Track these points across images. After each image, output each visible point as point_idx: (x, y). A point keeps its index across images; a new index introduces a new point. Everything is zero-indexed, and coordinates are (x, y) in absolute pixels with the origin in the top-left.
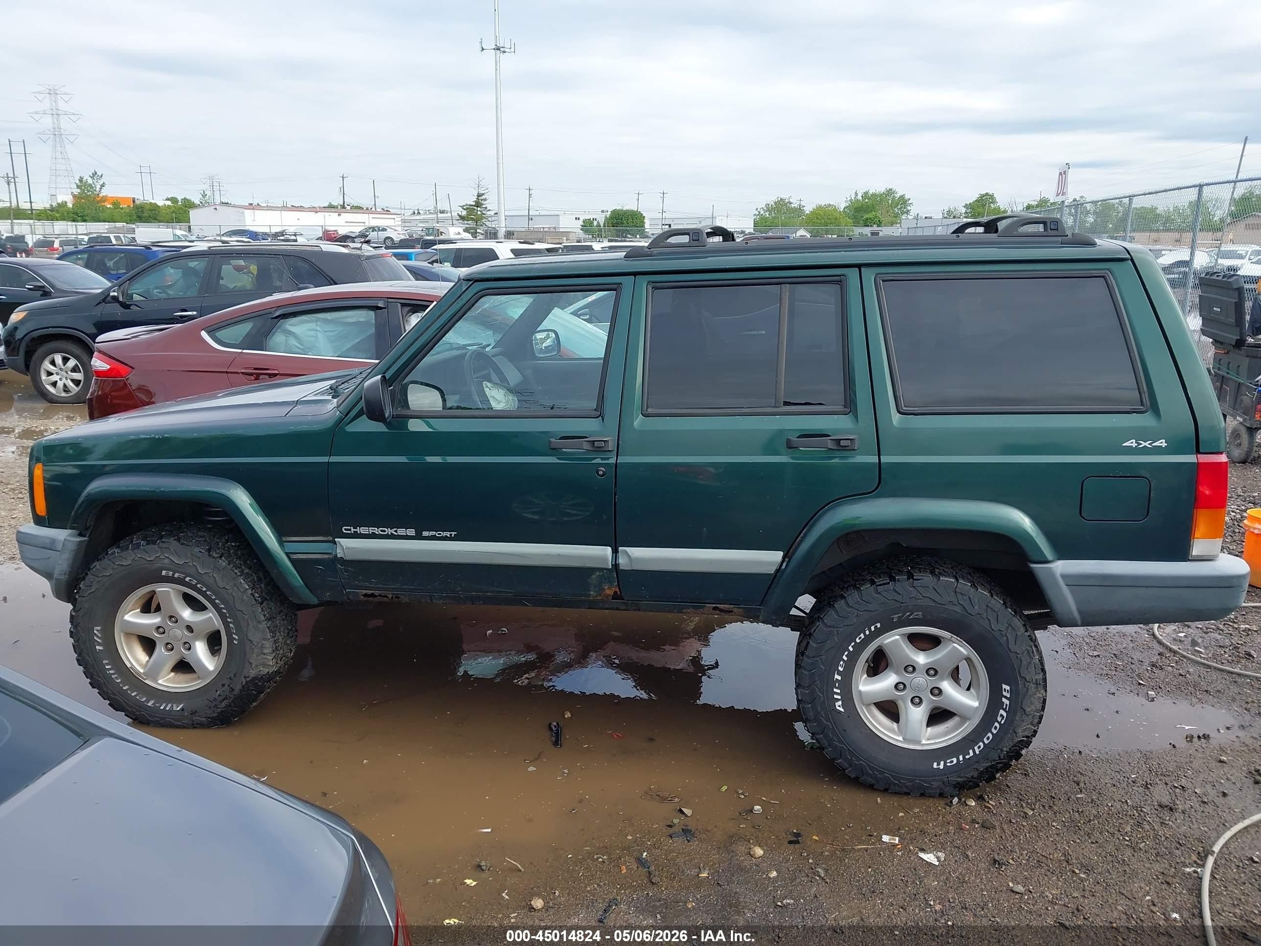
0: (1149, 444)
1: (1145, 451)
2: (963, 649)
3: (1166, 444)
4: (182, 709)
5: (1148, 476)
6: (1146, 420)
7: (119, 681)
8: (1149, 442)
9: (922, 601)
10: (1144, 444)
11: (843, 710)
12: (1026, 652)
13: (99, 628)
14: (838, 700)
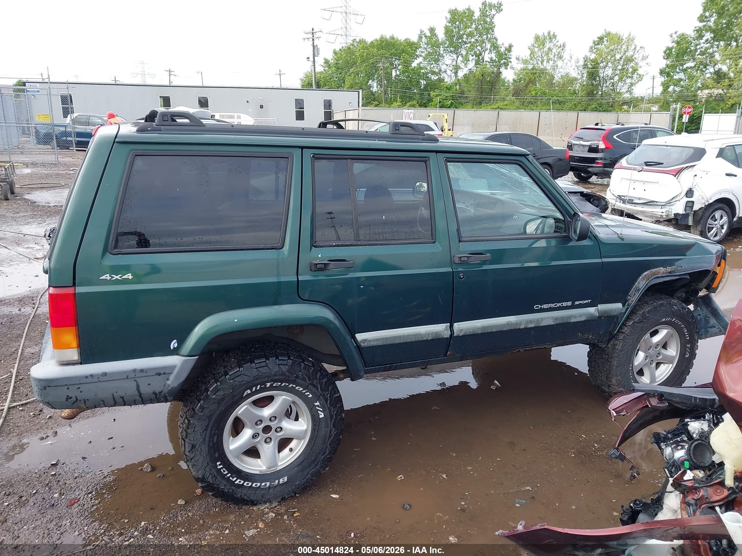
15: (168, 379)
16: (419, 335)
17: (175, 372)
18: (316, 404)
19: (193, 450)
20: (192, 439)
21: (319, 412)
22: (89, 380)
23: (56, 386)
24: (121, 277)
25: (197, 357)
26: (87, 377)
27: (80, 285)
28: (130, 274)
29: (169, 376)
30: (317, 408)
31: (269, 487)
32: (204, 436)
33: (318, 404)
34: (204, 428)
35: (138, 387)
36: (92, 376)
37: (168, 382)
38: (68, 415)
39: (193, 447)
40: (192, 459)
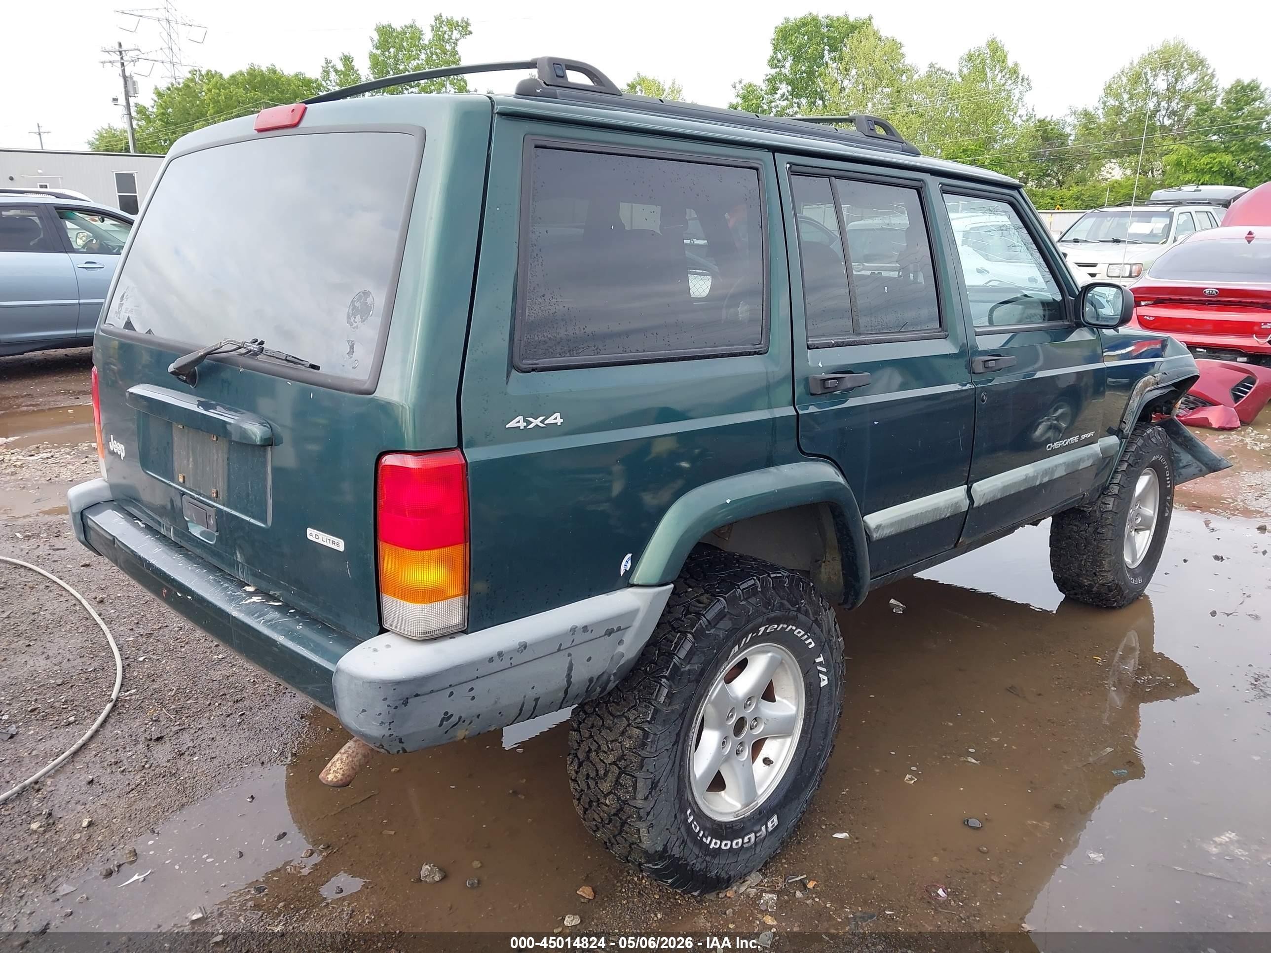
15: (621, 642)
16: (936, 510)
17: (637, 623)
18: (818, 660)
19: (653, 793)
20: (652, 769)
21: (821, 675)
22: (497, 665)
23: (432, 692)
24: (542, 422)
25: (672, 586)
26: (491, 660)
27: (471, 444)
28: (558, 415)
29: (623, 635)
30: (819, 668)
31: (756, 843)
32: (672, 757)
33: (821, 659)
34: (673, 739)
35: (570, 669)
36: (500, 654)
37: (621, 649)
38: (343, 775)
39: (654, 785)
40: (648, 814)
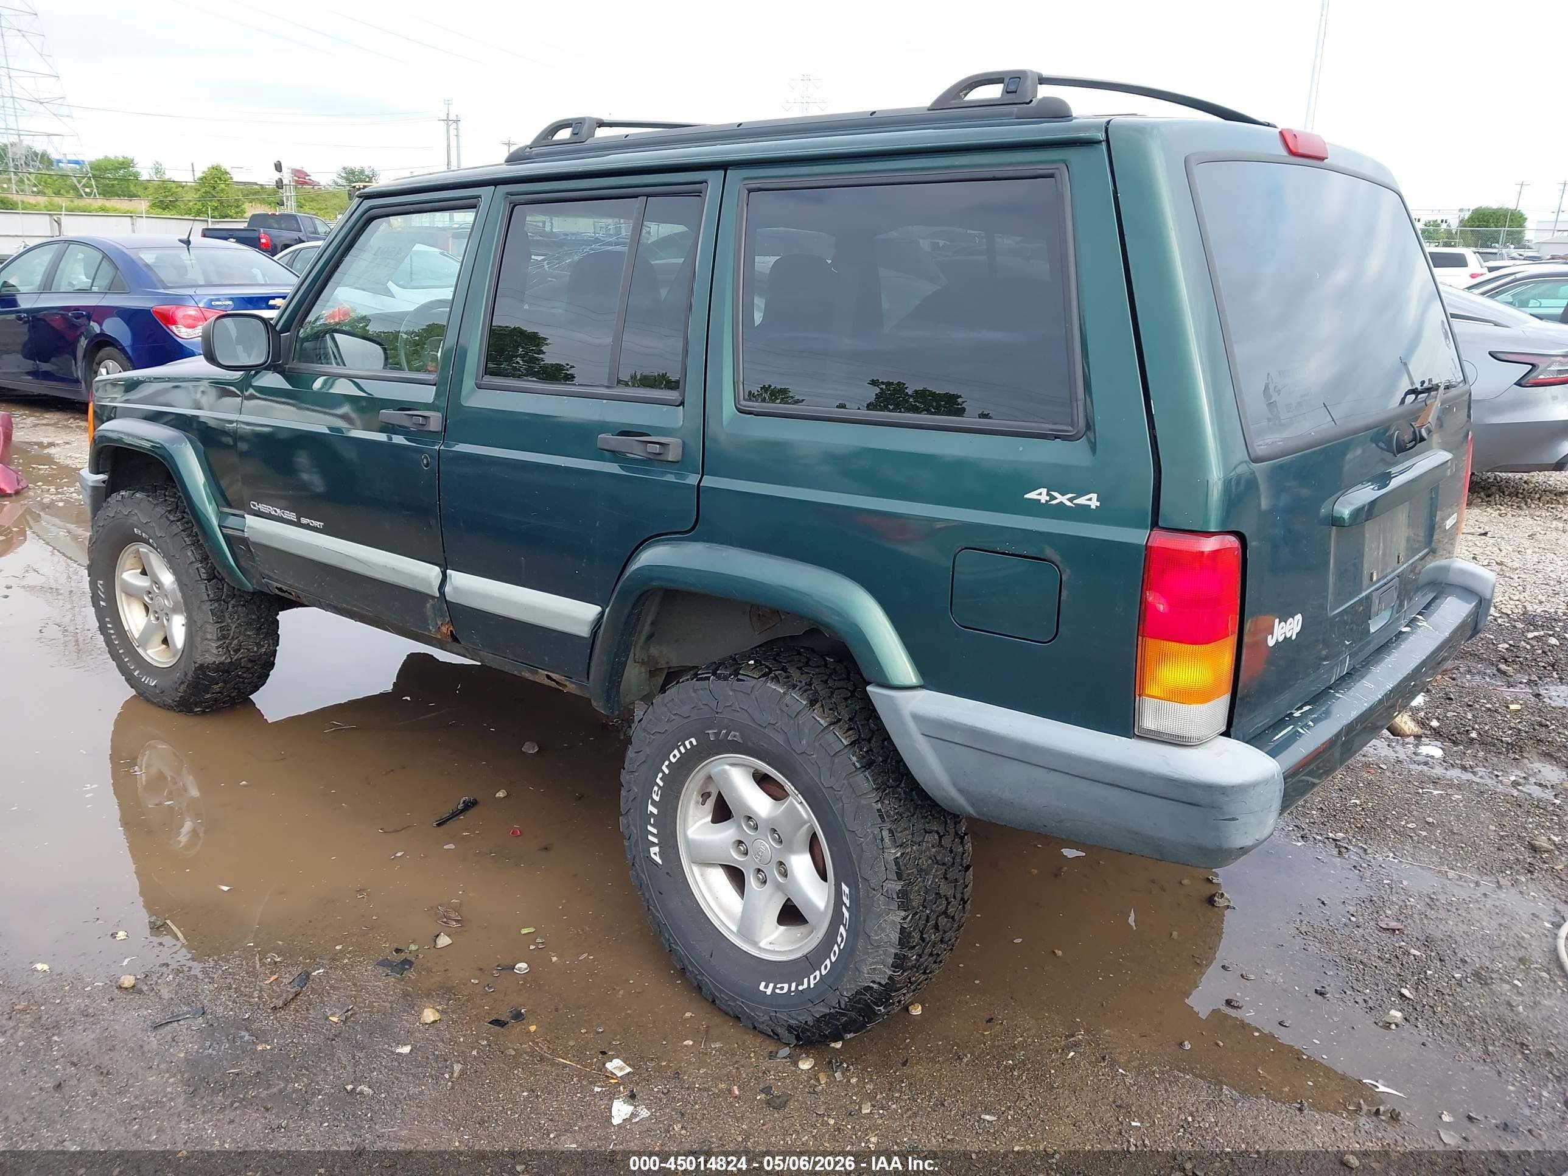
0: (1069, 500)
1: (1060, 512)
2: (804, 811)
3: (1098, 504)
4: (155, 686)
5: (1057, 558)
6: (1073, 454)
7: (117, 642)
8: (1070, 495)
9: (738, 714)
10: (1060, 498)
11: (660, 861)
12: (871, 837)
13: (101, 582)
14: (653, 844)
